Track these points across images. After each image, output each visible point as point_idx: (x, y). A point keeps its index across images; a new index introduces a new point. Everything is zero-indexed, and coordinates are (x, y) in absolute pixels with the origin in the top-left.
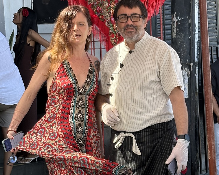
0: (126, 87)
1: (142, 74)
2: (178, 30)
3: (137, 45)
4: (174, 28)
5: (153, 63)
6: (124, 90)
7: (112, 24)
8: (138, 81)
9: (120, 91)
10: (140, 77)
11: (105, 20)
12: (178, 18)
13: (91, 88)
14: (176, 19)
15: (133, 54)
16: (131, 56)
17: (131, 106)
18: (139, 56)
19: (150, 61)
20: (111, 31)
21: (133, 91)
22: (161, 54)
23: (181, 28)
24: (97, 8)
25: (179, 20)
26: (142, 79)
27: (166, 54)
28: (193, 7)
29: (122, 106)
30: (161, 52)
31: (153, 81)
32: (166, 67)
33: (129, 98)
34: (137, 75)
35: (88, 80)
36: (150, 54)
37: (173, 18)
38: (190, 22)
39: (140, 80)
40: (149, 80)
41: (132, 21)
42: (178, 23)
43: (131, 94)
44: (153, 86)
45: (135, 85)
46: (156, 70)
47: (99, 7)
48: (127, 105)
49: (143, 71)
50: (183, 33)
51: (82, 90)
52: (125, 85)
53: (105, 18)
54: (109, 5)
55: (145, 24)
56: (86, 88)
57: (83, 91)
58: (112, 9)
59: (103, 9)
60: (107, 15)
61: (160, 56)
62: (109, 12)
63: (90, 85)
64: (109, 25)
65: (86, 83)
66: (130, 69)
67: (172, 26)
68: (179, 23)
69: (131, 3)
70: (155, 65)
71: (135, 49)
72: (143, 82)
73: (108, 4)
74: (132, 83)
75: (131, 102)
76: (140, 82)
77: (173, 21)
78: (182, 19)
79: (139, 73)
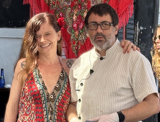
0: (96, 93)
1: (113, 80)
2: (140, 40)
3: (109, 52)
4: (136, 38)
5: (125, 70)
6: (94, 96)
7: (74, 31)
8: (108, 87)
9: (89, 97)
10: (111, 83)
11: (67, 27)
12: (141, 28)
13: (60, 95)
14: (139, 29)
15: (104, 61)
16: (102, 63)
17: (100, 112)
18: (110, 63)
19: (122, 68)
20: (73, 38)
21: (102, 96)
22: (133, 61)
23: (143, 38)
24: (59, 14)
25: (142, 29)
26: (112, 85)
27: (138, 61)
28: (157, 17)
29: (91, 111)
30: (134, 60)
31: (123, 88)
32: (138, 74)
33: (98, 104)
34: (108, 81)
35: (58, 87)
36: (122, 61)
37: (136, 27)
38: (153, 32)
39: (110, 86)
40: (120, 87)
41: (101, 28)
42: (140, 32)
43: (100, 100)
44: (123, 93)
45: (105, 91)
46: (127, 77)
47: (62, 13)
48: (96, 111)
49: (114, 77)
50: (145, 43)
51: (52, 96)
52: (95, 91)
53: (67, 24)
54: (71, 12)
55: (115, 31)
56: (56, 95)
57: (52, 98)
58: (74, 15)
59: (66, 15)
60: (70, 21)
61: (133, 63)
62: (71, 19)
63: (59, 91)
64: (70, 32)
65: (55, 89)
66: (101, 75)
67: (134, 36)
68: (142, 33)
69: (102, 10)
70: (126, 72)
71: (106, 56)
72: (114, 88)
73: (71, 10)
74: (101, 89)
75: (99, 107)
76: (110, 88)
77: (135, 30)
78: (145, 28)
79: (110, 80)
